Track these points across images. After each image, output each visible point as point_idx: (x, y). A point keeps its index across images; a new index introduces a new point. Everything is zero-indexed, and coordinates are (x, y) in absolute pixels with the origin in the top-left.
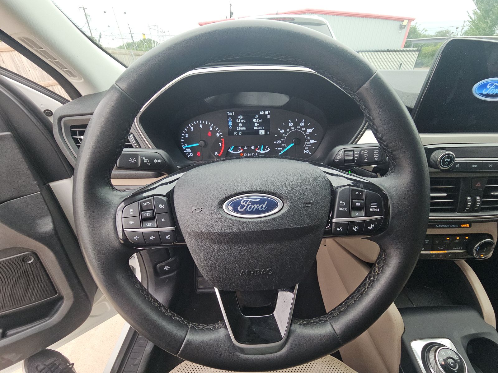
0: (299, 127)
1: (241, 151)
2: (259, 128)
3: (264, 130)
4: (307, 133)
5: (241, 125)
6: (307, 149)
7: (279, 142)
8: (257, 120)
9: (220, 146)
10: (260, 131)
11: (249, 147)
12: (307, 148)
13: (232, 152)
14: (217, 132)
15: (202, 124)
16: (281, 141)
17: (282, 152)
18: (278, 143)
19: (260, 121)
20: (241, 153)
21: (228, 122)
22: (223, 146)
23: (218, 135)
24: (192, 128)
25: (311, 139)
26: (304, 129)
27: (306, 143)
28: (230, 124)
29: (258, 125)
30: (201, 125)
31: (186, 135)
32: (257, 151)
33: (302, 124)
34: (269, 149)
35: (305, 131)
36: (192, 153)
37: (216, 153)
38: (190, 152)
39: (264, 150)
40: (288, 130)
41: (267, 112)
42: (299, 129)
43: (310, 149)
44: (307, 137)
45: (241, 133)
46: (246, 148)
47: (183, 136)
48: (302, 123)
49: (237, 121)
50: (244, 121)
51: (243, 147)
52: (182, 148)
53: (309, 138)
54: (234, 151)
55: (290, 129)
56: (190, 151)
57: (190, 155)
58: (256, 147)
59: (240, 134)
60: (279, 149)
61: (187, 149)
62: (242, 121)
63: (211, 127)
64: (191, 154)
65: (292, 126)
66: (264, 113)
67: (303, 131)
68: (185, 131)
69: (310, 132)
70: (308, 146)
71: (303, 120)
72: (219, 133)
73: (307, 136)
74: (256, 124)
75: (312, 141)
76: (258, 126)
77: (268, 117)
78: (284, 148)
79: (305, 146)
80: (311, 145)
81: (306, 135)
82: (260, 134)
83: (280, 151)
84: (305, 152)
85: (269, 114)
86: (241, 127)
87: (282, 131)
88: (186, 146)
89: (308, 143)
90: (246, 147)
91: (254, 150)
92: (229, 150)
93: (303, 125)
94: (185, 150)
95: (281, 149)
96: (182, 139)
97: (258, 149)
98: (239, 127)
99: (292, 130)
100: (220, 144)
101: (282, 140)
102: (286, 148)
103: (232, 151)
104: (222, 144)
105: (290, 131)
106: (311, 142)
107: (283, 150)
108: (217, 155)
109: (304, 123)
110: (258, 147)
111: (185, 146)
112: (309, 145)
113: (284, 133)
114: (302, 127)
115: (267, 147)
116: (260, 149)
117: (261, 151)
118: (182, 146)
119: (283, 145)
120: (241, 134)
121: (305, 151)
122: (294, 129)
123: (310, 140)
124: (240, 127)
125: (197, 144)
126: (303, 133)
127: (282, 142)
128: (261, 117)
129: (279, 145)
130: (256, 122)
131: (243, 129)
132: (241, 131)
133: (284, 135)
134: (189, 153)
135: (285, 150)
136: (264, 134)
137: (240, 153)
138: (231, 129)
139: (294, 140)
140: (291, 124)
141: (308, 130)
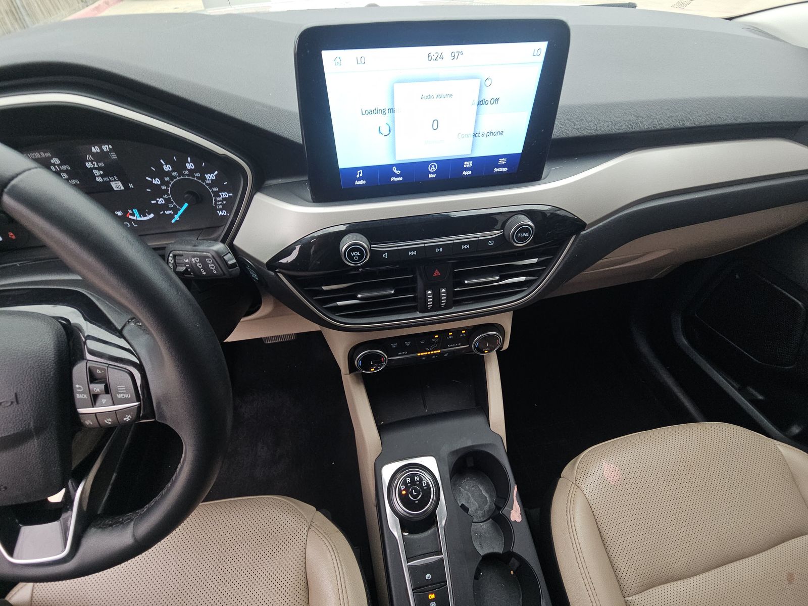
0: (186, 172)
2: (106, 179)
3: (120, 182)
4: (207, 182)
5: (64, 175)
6: (221, 210)
7: (161, 201)
8: (94, 165)
10: (113, 184)
12: (221, 207)
16: (165, 199)
17: (177, 217)
18: (159, 203)
19: (101, 165)
25: (220, 191)
26: (197, 175)
27: (215, 200)
29: (101, 172)
32: (130, 217)
33: (190, 166)
35: (203, 178)
39: (142, 216)
40: (167, 179)
41: (105, 148)
42: (188, 175)
43: (226, 208)
44: (211, 188)
48: (189, 163)
49: (53, 168)
50: (68, 167)
53: (215, 189)
55: (172, 178)
58: (125, 212)
60: (167, 212)
62: (63, 168)
65: (172, 171)
66: (101, 149)
67: (198, 178)
69: (212, 180)
70: (221, 203)
71: (189, 158)
73: (211, 186)
74: (97, 172)
75: (224, 195)
76: (102, 176)
77: (113, 155)
78: (175, 210)
79: (215, 204)
80: (225, 202)
81: (207, 185)
82: (115, 189)
83: (172, 216)
84: (220, 213)
87: (156, 182)
89: (218, 199)
91: (125, 216)
93: (194, 167)
95: (171, 212)
97: (132, 215)
99: (175, 177)
101: (165, 196)
102: (179, 209)
105: (171, 180)
106: (223, 197)
107: (176, 213)
109: (192, 164)
110: (129, 211)
112: (221, 201)
113: (161, 185)
119: (171, 206)
121: (218, 212)
122: (178, 176)
123: (220, 194)
124: (65, 179)
126: (200, 181)
127: (168, 201)
128: (97, 157)
129: (165, 207)
130: (94, 168)
131: (72, 182)
133: (163, 188)
135: (180, 213)
136: (123, 188)
140: (167, 168)
141: (207, 176)
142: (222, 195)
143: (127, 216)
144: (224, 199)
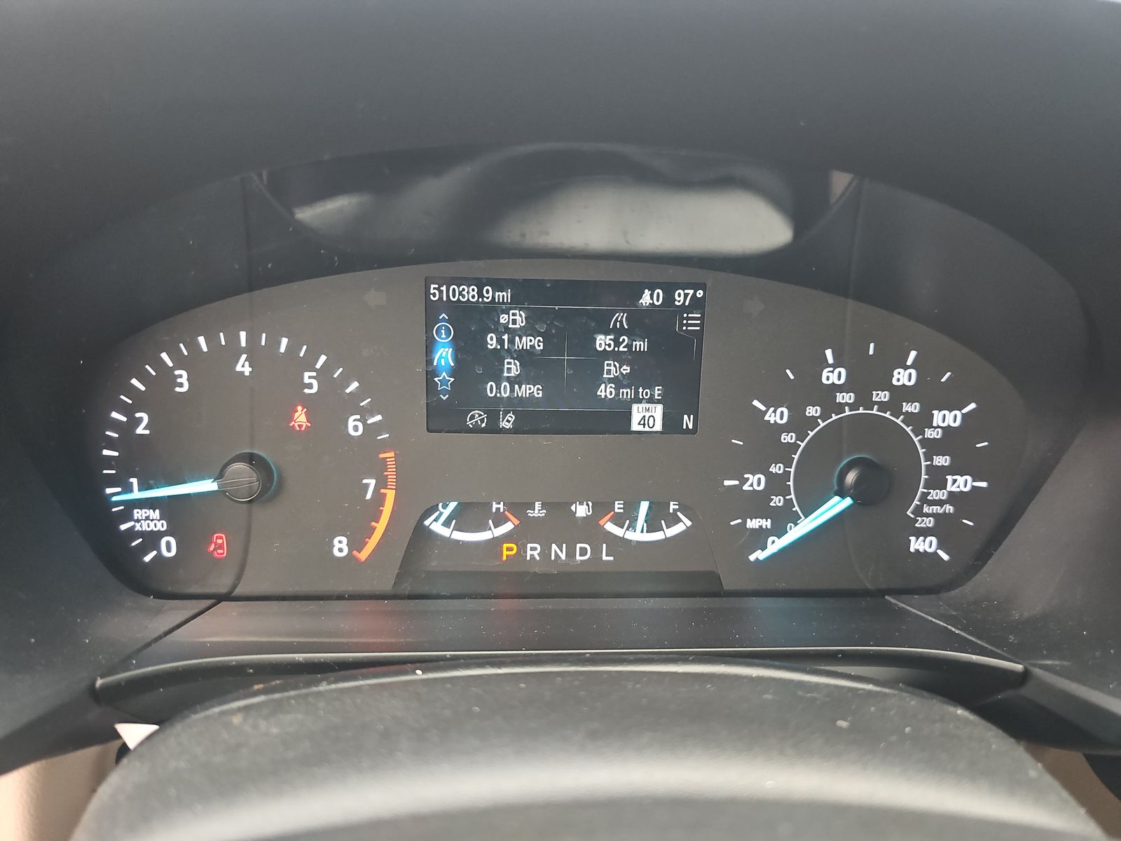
0: (882, 396)
1: (507, 527)
2: (627, 394)
3: (660, 408)
4: (930, 434)
5: (513, 368)
6: (924, 533)
7: (756, 482)
8: (617, 344)
9: (369, 496)
10: (637, 412)
11: (559, 508)
12: (929, 522)
13: (445, 532)
14: (351, 404)
15: (253, 352)
16: (770, 477)
17: (774, 545)
18: (746, 487)
19: (641, 345)
20: (507, 537)
21: (430, 346)
22: (390, 495)
23: (354, 426)
24: (183, 376)
25: (955, 469)
26: (912, 408)
27: (925, 495)
28: (444, 355)
29: (626, 369)
30: (244, 357)
31: (141, 420)
32: (610, 527)
33: (903, 377)
34: (684, 524)
35: (922, 421)
36: (173, 541)
37: (336, 541)
38: (160, 535)
39: (652, 526)
40: (812, 411)
41: (681, 297)
42: (883, 406)
43: (944, 529)
44: (929, 457)
45: (511, 417)
46: (538, 511)
47: (116, 425)
48: (906, 368)
49: (492, 341)
50: (537, 343)
51: (519, 508)
52: (106, 502)
53: (941, 461)
54: (457, 528)
55: (831, 406)
56: (161, 526)
57: (158, 548)
58: (602, 508)
59: (507, 422)
60: (753, 524)
61: (138, 513)
62: (525, 342)
63: (307, 377)
64: (168, 544)
65: (840, 388)
66: (669, 298)
67: (909, 418)
68: (132, 391)
69: (948, 430)
70: (937, 509)
71: (913, 354)
72: (364, 414)
73: (933, 447)
74: (612, 369)
75: (961, 483)
76: (618, 382)
77: (693, 322)
78: (783, 520)
79: (919, 512)
80: (949, 508)
81: (925, 442)
82: (635, 427)
83: (759, 538)
84: (917, 545)
85: (696, 304)
86: (513, 381)
87: (777, 416)
88: (137, 494)
89: (936, 494)
90: (538, 505)
91: (591, 523)
92: (427, 523)
93: (913, 382)
94: (126, 516)
95: (767, 524)
96: (111, 444)
97: (618, 520)
98: (498, 379)
99: (840, 408)
100: (372, 482)
101: (776, 469)
102: (795, 520)
103: (447, 524)
104: (382, 483)
105: (824, 416)
106: (954, 489)
107: (779, 531)
108: (346, 552)
109: (913, 372)
110: (618, 507)
111: (129, 489)
112: (940, 503)
113: (786, 428)
114: (901, 394)
115: (673, 506)
116: (623, 519)
117: (632, 526)
118: (109, 491)
119: (777, 501)
120: (508, 426)
121: (913, 539)
122: (853, 407)
123: (950, 478)
124: (508, 379)
125: (208, 485)
126: (908, 430)
127: (776, 484)
128: (641, 323)
129: (758, 504)
130: (615, 356)
131: (525, 391)
132: (513, 404)
133: (787, 438)
134: (152, 539)
135: (795, 533)
136: (658, 427)
137: (497, 542)
138: (445, 392)
139: (851, 477)
140: (833, 376)
141: (938, 417)
142: (955, 481)
143: (601, 523)
144: (953, 498)
